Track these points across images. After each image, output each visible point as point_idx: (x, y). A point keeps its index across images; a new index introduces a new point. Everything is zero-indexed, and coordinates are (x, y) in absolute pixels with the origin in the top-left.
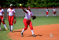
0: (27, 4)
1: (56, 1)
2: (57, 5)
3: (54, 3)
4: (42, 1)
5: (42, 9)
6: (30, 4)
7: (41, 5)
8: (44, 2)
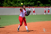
0: (4, 3)
1: (31, 1)
2: (32, 4)
3: (29, 2)
4: (18, 1)
5: (18, 8)
6: (7, 4)
7: (17, 5)
8: (20, 2)
